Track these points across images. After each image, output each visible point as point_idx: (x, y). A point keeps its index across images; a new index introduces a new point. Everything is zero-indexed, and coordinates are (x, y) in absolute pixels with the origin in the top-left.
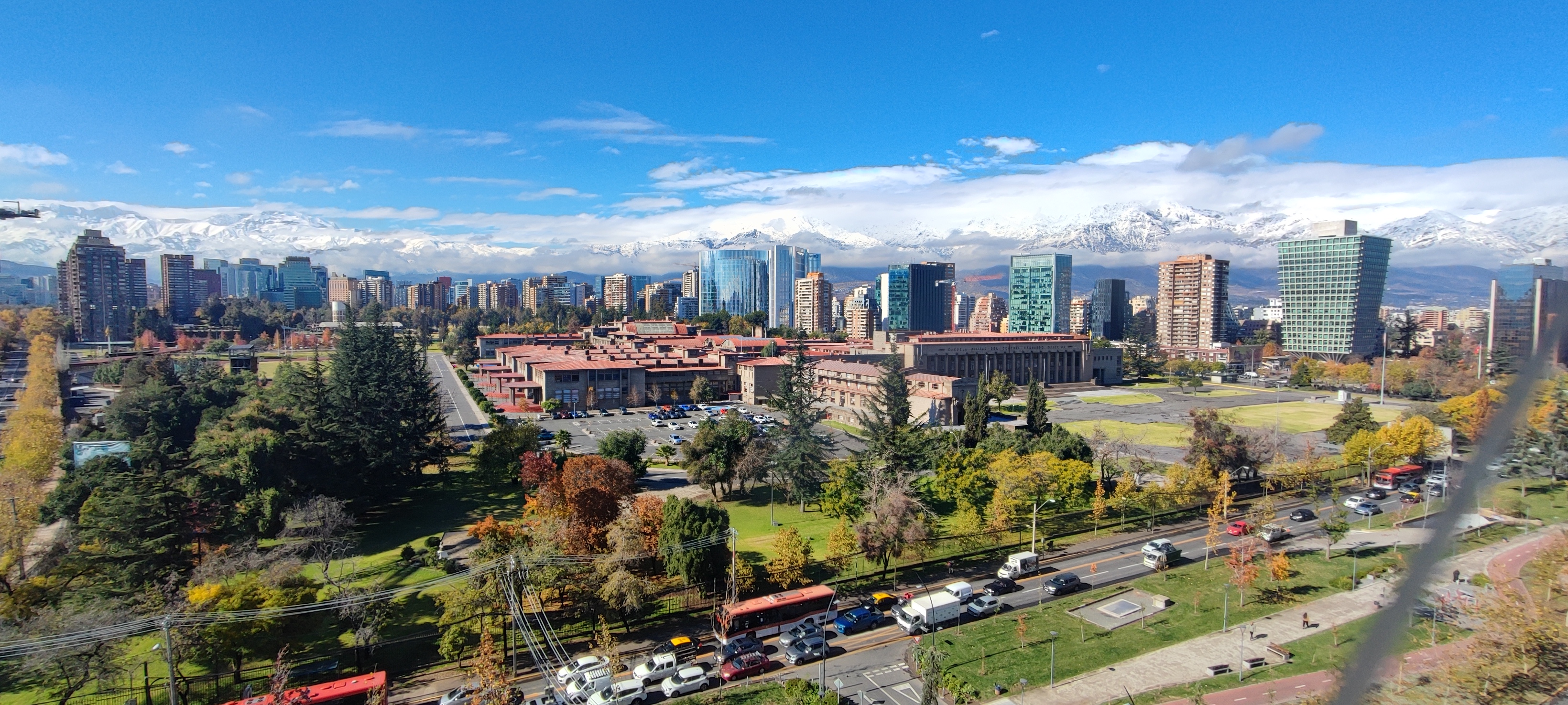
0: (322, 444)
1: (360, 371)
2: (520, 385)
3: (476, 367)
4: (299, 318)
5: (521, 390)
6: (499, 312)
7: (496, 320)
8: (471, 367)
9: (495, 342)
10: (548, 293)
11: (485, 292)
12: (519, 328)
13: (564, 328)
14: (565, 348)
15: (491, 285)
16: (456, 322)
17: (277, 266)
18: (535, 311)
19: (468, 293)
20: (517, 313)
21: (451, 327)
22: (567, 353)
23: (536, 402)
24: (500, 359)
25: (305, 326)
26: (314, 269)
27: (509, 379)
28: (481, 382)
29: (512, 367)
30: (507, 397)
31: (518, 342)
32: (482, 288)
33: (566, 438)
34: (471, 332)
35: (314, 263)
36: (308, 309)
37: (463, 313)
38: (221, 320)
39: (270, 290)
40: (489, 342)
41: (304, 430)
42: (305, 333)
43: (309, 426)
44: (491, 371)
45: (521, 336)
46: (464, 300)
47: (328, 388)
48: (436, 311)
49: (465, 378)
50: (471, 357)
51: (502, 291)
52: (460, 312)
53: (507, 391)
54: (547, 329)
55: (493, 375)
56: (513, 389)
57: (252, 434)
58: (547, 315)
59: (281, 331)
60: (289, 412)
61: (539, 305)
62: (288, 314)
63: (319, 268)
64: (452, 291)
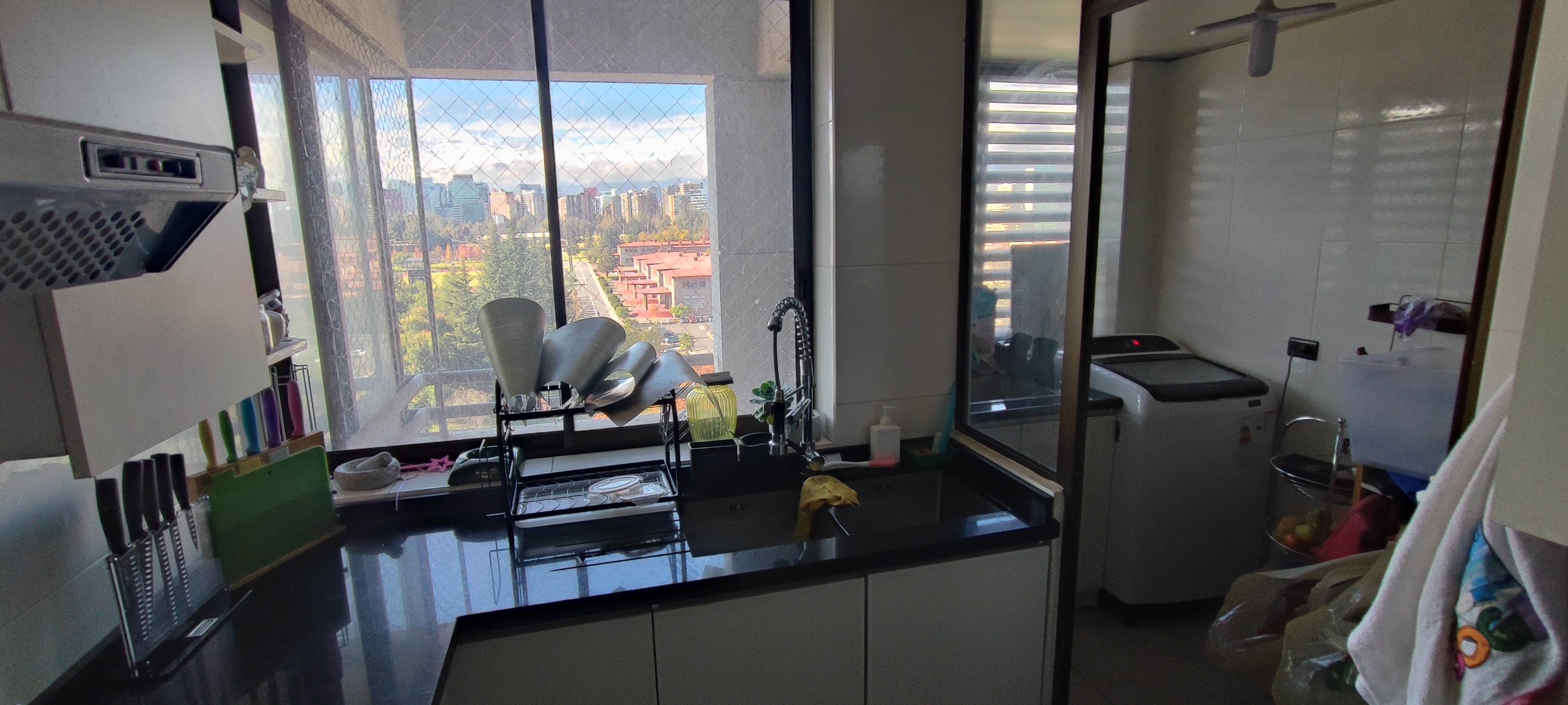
0: (473, 345)
1: (501, 279)
2: (654, 291)
3: (616, 274)
4: (467, 231)
5: (654, 295)
6: (639, 221)
7: (637, 228)
8: (611, 274)
9: (633, 250)
10: (686, 200)
11: (626, 200)
12: (657, 236)
13: (700, 234)
14: (695, 255)
15: (632, 194)
16: (601, 231)
17: (446, 184)
18: (673, 218)
19: (611, 203)
20: (657, 221)
21: (596, 237)
22: (696, 259)
23: (667, 307)
24: (636, 267)
25: (472, 239)
26: (476, 185)
27: (644, 285)
28: (620, 288)
29: (647, 274)
30: (640, 302)
31: (654, 249)
32: (624, 196)
33: (690, 341)
34: (613, 241)
35: (476, 180)
36: (473, 223)
37: (607, 223)
38: (404, 236)
39: (441, 205)
40: (628, 250)
41: (457, 332)
42: (472, 245)
43: (462, 329)
44: (628, 278)
45: (658, 244)
46: (608, 210)
47: (474, 295)
48: (582, 221)
49: (605, 285)
50: (611, 264)
51: (642, 199)
52: (605, 221)
53: (641, 296)
54: (682, 236)
55: (630, 282)
56: (646, 295)
57: (417, 336)
58: (684, 222)
59: (451, 244)
60: (446, 318)
61: (676, 212)
62: (457, 229)
63: (481, 184)
64: (598, 201)
